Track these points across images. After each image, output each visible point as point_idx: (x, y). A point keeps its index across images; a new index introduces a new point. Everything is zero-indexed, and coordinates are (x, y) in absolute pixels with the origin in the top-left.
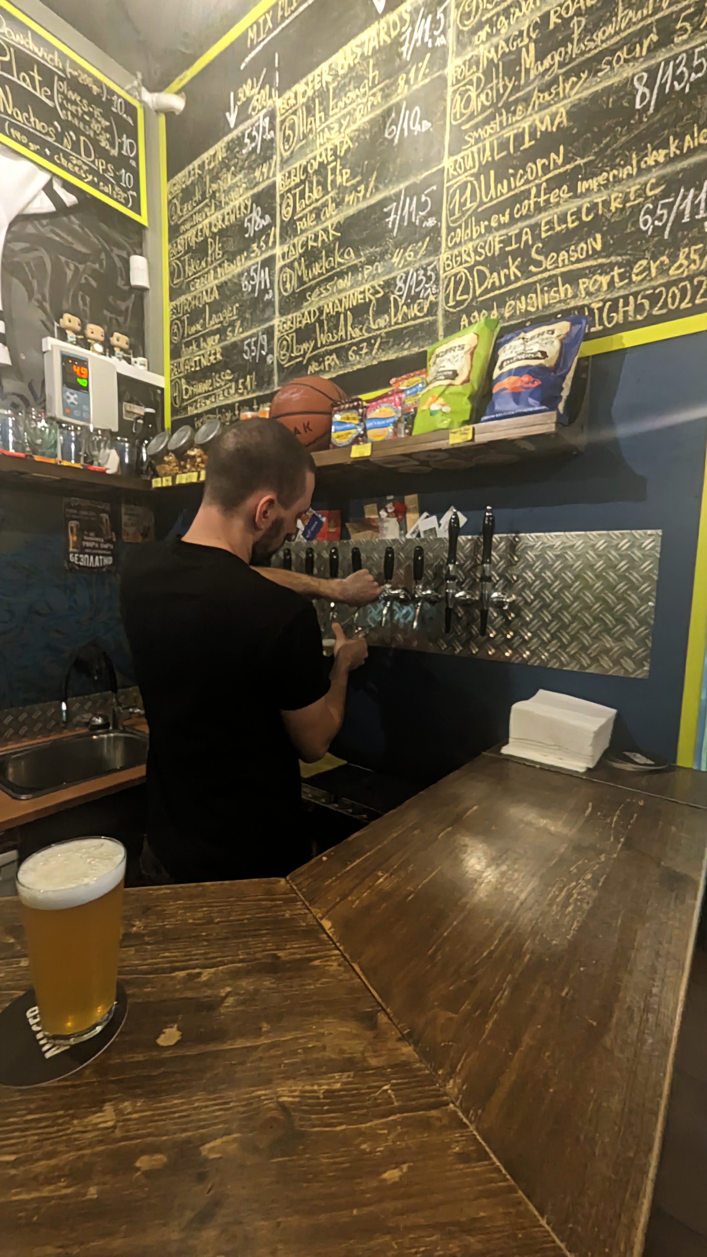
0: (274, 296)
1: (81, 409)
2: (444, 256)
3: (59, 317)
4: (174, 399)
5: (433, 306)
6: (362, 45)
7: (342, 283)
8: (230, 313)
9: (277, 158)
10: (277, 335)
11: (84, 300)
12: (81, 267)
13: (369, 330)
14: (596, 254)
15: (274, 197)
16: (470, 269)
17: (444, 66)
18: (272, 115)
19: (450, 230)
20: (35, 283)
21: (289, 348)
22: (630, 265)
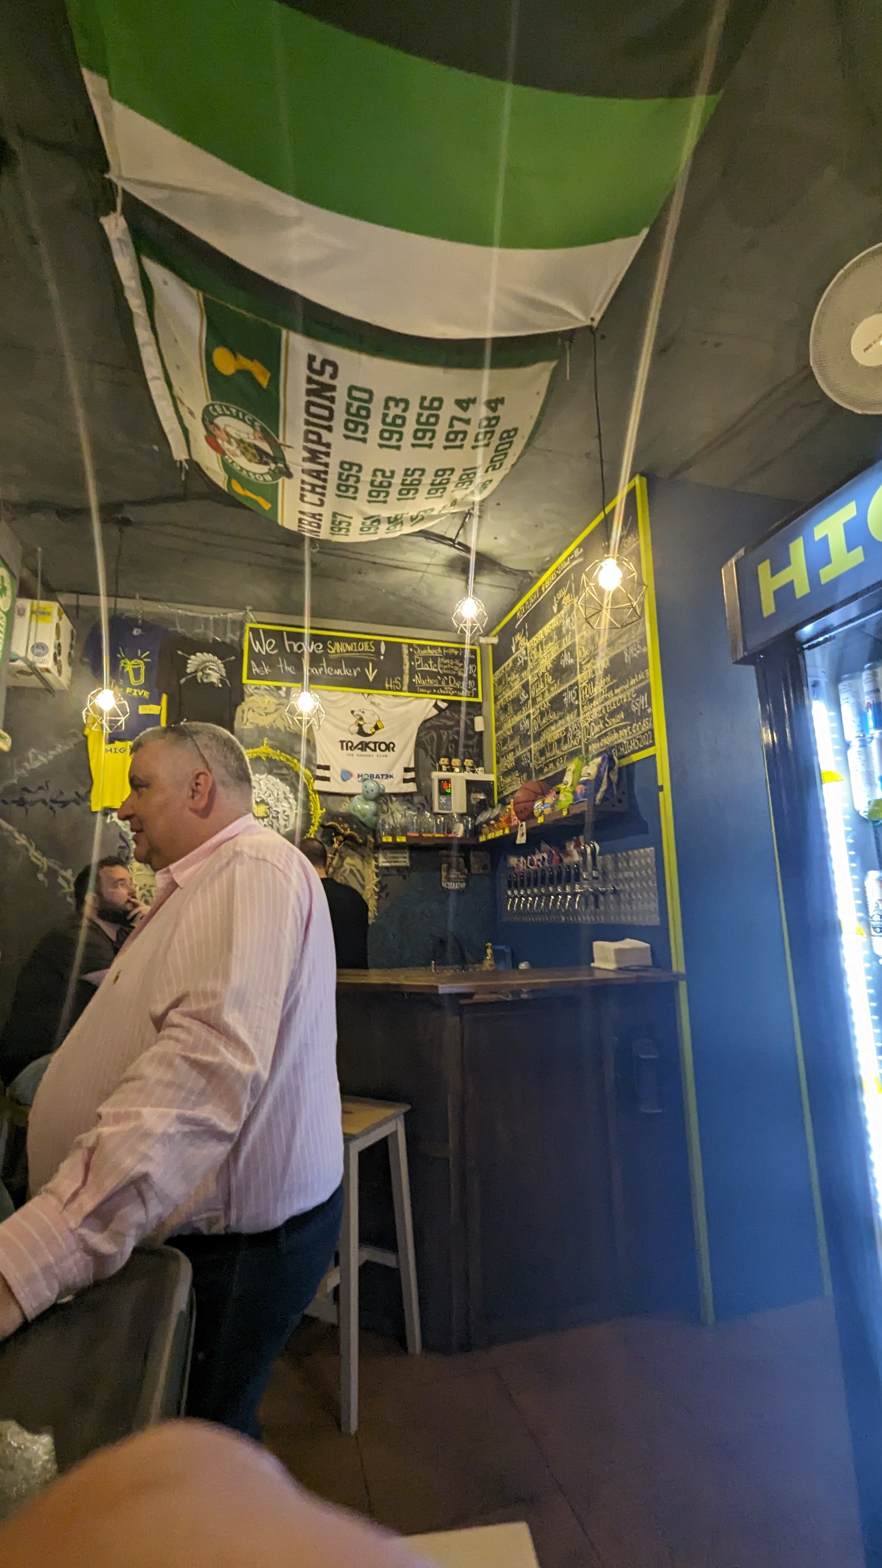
0: (530, 733)
1: (448, 805)
2: (582, 717)
3: (439, 760)
4: (498, 786)
5: (580, 740)
6: (551, 625)
7: (553, 728)
8: (516, 742)
9: (529, 668)
10: (533, 752)
11: (451, 747)
12: (450, 732)
13: (562, 751)
14: (622, 721)
15: (528, 685)
16: (590, 724)
17: (575, 638)
18: (526, 649)
19: (583, 706)
20: (429, 748)
21: (538, 760)
22: (631, 725)
